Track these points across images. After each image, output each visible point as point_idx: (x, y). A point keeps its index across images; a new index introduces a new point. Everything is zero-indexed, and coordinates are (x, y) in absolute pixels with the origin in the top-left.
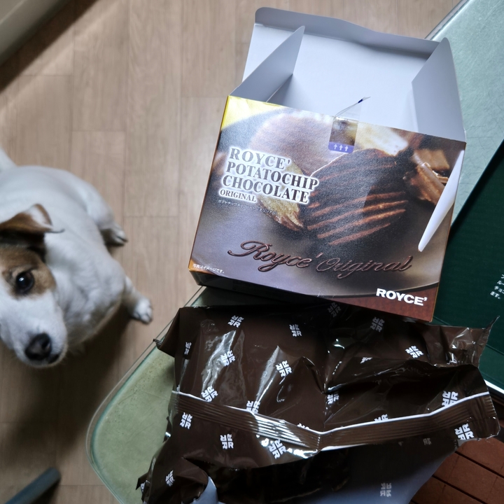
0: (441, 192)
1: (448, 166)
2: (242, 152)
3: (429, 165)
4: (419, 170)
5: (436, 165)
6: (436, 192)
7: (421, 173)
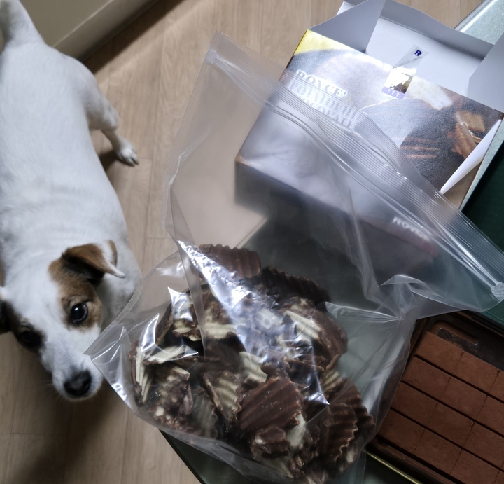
0: (472, 149)
1: (484, 130)
2: (306, 76)
3: (467, 125)
4: (457, 126)
5: (474, 126)
6: (468, 148)
7: (458, 129)
